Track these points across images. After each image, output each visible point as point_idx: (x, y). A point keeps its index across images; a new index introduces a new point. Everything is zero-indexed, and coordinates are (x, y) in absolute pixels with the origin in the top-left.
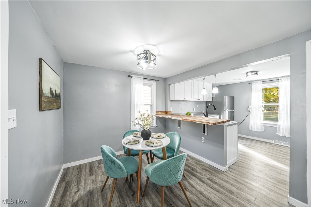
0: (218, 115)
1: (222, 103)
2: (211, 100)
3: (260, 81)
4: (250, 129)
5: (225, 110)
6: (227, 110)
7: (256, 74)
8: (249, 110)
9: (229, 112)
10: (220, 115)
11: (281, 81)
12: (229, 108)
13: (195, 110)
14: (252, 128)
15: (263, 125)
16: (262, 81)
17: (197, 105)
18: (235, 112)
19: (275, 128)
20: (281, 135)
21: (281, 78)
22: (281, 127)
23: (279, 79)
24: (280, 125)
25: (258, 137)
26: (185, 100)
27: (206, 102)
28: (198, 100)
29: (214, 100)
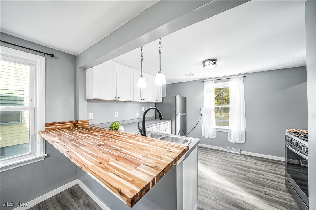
0: (169, 121)
1: (173, 106)
2: (161, 101)
3: (212, 80)
4: (203, 136)
5: (177, 114)
6: (180, 113)
7: (215, 63)
8: (201, 113)
9: (181, 116)
10: (171, 121)
11: (232, 80)
12: (181, 111)
13: (140, 115)
14: (204, 134)
15: (215, 130)
16: (213, 79)
17: (143, 108)
18: (187, 116)
19: (226, 134)
20: (232, 141)
21: (232, 77)
22: (233, 132)
23: (230, 78)
24: (231, 130)
25: (210, 144)
26: (118, 100)
27: (155, 103)
28: (142, 101)
29: (164, 102)
